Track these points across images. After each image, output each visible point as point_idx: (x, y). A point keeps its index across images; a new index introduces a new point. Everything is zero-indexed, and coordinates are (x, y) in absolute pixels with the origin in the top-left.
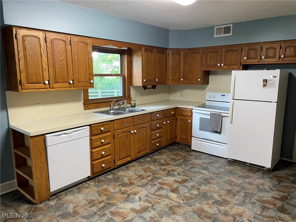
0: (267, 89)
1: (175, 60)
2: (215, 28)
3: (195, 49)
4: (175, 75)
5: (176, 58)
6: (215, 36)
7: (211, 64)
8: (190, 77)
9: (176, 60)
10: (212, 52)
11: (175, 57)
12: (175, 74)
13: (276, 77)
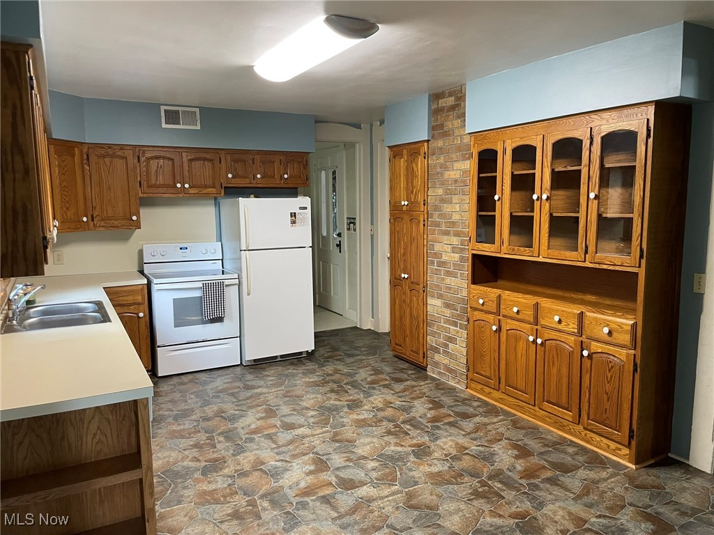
0: (298, 227)
1: (64, 169)
2: (163, 108)
3: (110, 146)
4: (68, 209)
5: (65, 163)
6: (164, 126)
7: (158, 182)
8: (107, 212)
9: (66, 169)
10: (157, 158)
11: (63, 161)
12: (68, 205)
13: (306, 208)
